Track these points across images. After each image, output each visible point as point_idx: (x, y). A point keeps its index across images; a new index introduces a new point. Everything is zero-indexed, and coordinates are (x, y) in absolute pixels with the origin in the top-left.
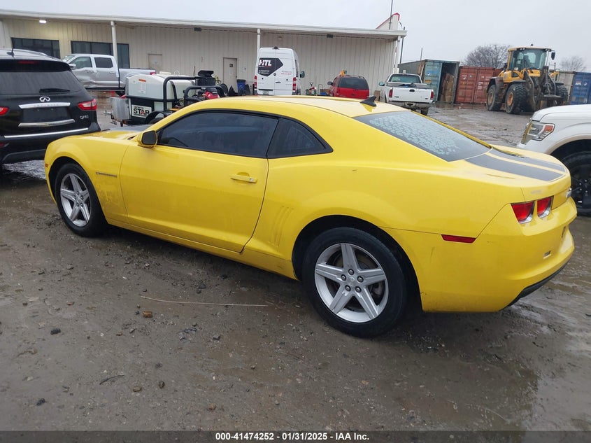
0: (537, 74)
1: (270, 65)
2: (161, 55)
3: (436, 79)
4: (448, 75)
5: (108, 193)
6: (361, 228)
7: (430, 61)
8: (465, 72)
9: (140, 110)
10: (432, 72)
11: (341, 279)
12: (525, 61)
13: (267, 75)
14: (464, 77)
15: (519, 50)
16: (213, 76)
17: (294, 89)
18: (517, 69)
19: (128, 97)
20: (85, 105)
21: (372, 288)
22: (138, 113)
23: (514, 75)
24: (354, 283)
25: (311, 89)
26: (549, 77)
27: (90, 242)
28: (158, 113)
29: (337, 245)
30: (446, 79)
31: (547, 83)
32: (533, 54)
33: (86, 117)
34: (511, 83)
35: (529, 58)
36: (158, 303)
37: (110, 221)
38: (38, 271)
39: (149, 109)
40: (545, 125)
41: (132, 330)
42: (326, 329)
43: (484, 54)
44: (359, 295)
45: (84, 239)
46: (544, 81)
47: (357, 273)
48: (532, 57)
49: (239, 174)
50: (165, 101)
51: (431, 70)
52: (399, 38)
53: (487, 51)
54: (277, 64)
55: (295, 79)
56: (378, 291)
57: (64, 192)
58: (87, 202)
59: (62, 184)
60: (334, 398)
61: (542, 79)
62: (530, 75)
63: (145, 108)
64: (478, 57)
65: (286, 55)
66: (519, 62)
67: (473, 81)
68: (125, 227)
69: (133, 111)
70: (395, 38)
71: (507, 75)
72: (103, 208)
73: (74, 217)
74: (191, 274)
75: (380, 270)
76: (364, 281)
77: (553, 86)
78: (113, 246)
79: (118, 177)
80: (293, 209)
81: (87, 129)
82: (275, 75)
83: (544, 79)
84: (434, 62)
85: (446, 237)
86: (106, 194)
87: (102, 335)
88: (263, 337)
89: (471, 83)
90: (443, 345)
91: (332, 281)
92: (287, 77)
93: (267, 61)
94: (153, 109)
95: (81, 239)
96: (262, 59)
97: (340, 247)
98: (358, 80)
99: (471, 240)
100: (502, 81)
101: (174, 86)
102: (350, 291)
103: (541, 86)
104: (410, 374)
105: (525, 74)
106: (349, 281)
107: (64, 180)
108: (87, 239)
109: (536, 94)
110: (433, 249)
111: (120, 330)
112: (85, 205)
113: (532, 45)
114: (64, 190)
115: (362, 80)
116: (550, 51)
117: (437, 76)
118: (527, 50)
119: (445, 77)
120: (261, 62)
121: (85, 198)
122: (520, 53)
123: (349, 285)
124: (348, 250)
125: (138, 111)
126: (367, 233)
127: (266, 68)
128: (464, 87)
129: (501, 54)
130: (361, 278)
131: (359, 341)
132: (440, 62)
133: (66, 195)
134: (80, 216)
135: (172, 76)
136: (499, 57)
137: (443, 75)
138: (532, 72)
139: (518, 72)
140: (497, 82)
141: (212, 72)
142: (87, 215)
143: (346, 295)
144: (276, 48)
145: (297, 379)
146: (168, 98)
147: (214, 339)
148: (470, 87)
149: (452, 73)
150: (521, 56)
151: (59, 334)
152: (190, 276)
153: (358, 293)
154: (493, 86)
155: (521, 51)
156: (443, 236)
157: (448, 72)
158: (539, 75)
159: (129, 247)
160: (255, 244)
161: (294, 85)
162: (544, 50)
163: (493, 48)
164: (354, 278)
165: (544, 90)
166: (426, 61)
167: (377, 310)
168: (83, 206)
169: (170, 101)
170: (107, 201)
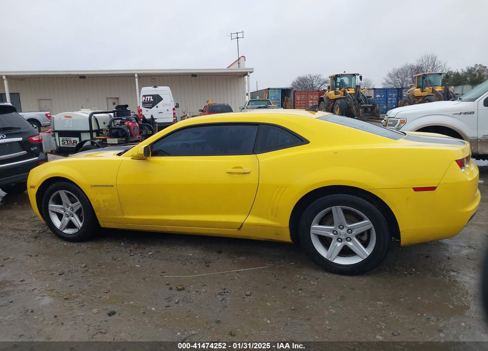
0: (352, 91)
1: (151, 100)
2: (51, 100)
3: (278, 101)
4: (286, 98)
5: (104, 201)
6: (348, 193)
7: (272, 89)
8: (298, 95)
9: (67, 141)
10: (275, 97)
11: (332, 234)
12: (342, 82)
13: (151, 108)
14: (298, 98)
15: (337, 76)
16: (128, 109)
17: (174, 117)
18: (338, 89)
19: (55, 132)
20: (34, 139)
21: (359, 237)
22: (66, 143)
23: (336, 93)
24: (345, 235)
25: (184, 116)
26: (361, 93)
27: (84, 246)
28: (85, 141)
29: (328, 209)
30: (285, 101)
31: (361, 97)
32: (346, 78)
33: (36, 148)
34: (336, 99)
35: (345, 81)
36: (181, 279)
37: (103, 225)
38: (57, 274)
39: (77, 139)
40: (399, 120)
41: (177, 301)
42: (326, 274)
43: (303, 82)
44: (350, 244)
45: (78, 244)
46: (359, 95)
47: (347, 227)
48: (346, 80)
49: (233, 168)
50: (91, 131)
51: (273, 95)
52: (249, 74)
53: (304, 79)
54: (157, 99)
55: (174, 109)
56: (365, 238)
57: (52, 207)
58: (78, 213)
59: (51, 201)
60: (366, 317)
61: (357, 94)
62: (348, 92)
63: (73, 139)
64: (299, 84)
65: (164, 91)
66: (338, 84)
67: (305, 100)
68: (120, 227)
69: (61, 142)
70: (246, 74)
71: (331, 94)
72: (97, 214)
73: (64, 227)
74: (191, 255)
75: (367, 221)
76: (353, 232)
77: (365, 98)
78: (107, 245)
79: (115, 186)
80: (287, 187)
81: (37, 158)
82: (157, 107)
83: (359, 94)
84: (274, 89)
85: (416, 189)
86: (101, 202)
87: (153, 309)
88: (283, 288)
89: (304, 102)
90: (414, 270)
91: (324, 237)
92: (167, 108)
93: (149, 97)
94: (80, 140)
95: (75, 245)
96: (145, 96)
97: (331, 210)
98: (224, 106)
99: (433, 189)
100: (328, 98)
101: (96, 119)
102: (341, 242)
103: (358, 100)
104: (406, 291)
105: (344, 92)
106: (340, 234)
107: (52, 197)
108: (80, 244)
109: (355, 105)
110: (408, 199)
111: (166, 303)
112: (75, 215)
113: (345, 72)
114: (52, 206)
115: (226, 106)
116: (358, 75)
117: (278, 100)
118: (342, 75)
119: (284, 99)
120: (144, 98)
121: (76, 209)
122: (338, 78)
123: (341, 237)
124: (337, 212)
125: (66, 142)
126: (353, 196)
127: (149, 102)
128: (300, 105)
129: (314, 81)
130: (350, 231)
131: (355, 278)
132: (279, 89)
133: (54, 210)
134: (71, 225)
135: (94, 111)
136: (314, 83)
137: (283, 98)
138: (349, 90)
139: (339, 91)
140: (325, 99)
141: (127, 106)
142: (79, 224)
143: (338, 245)
144: (155, 87)
145: (331, 310)
146: (93, 129)
147: (247, 295)
148: (304, 105)
149: (289, 96)
150: (339, 80)
151: (116, 314)
152: (191, 257)
153: (349, 243)
154: (322, 102)
155: (338, 77)
156: (413, 188)
157: (286, 96)
158: (354, 92)
159: (122, 244)
160: (252, 220)
161: (174, 114)
162: (354, 75)
163: (309, 77)
164: (344, 231)
165: (359, 101)
166: (269, 89)
167: (368, 252)
168: (73, 216)
169: (95, 131)
170: (102, 208)
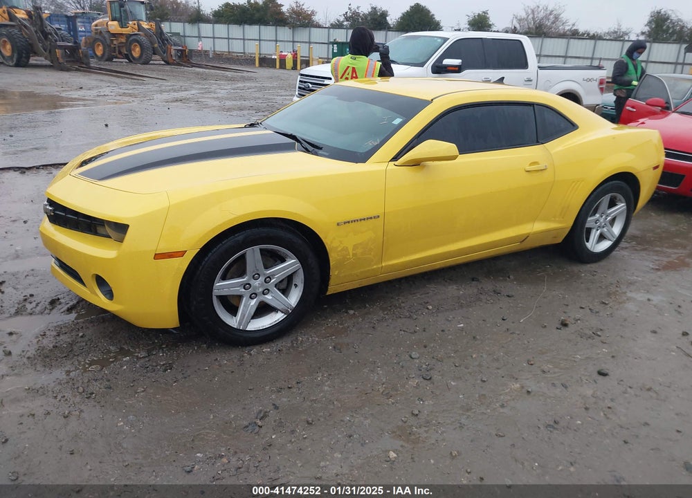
0: (21, 15)
5: (356, 247)
24: (604, 222)
49: (531, 164)
57: (221, 288)
59: (221, 274)
73: (248, 320)
75: (623, 205)
79: (381, 217)
86: (351, 249)
102: (599, 230)
106: (601, 222)
107: (225, 265)
114: (221, 285)
123: (601, 225)
134: (264, 309)
138: (16, 13)
142: (288, 302)
143: (597, 234)
156: (653, 168)
164: (603, 219)
168: (268, 293)
170: (350, 259)
